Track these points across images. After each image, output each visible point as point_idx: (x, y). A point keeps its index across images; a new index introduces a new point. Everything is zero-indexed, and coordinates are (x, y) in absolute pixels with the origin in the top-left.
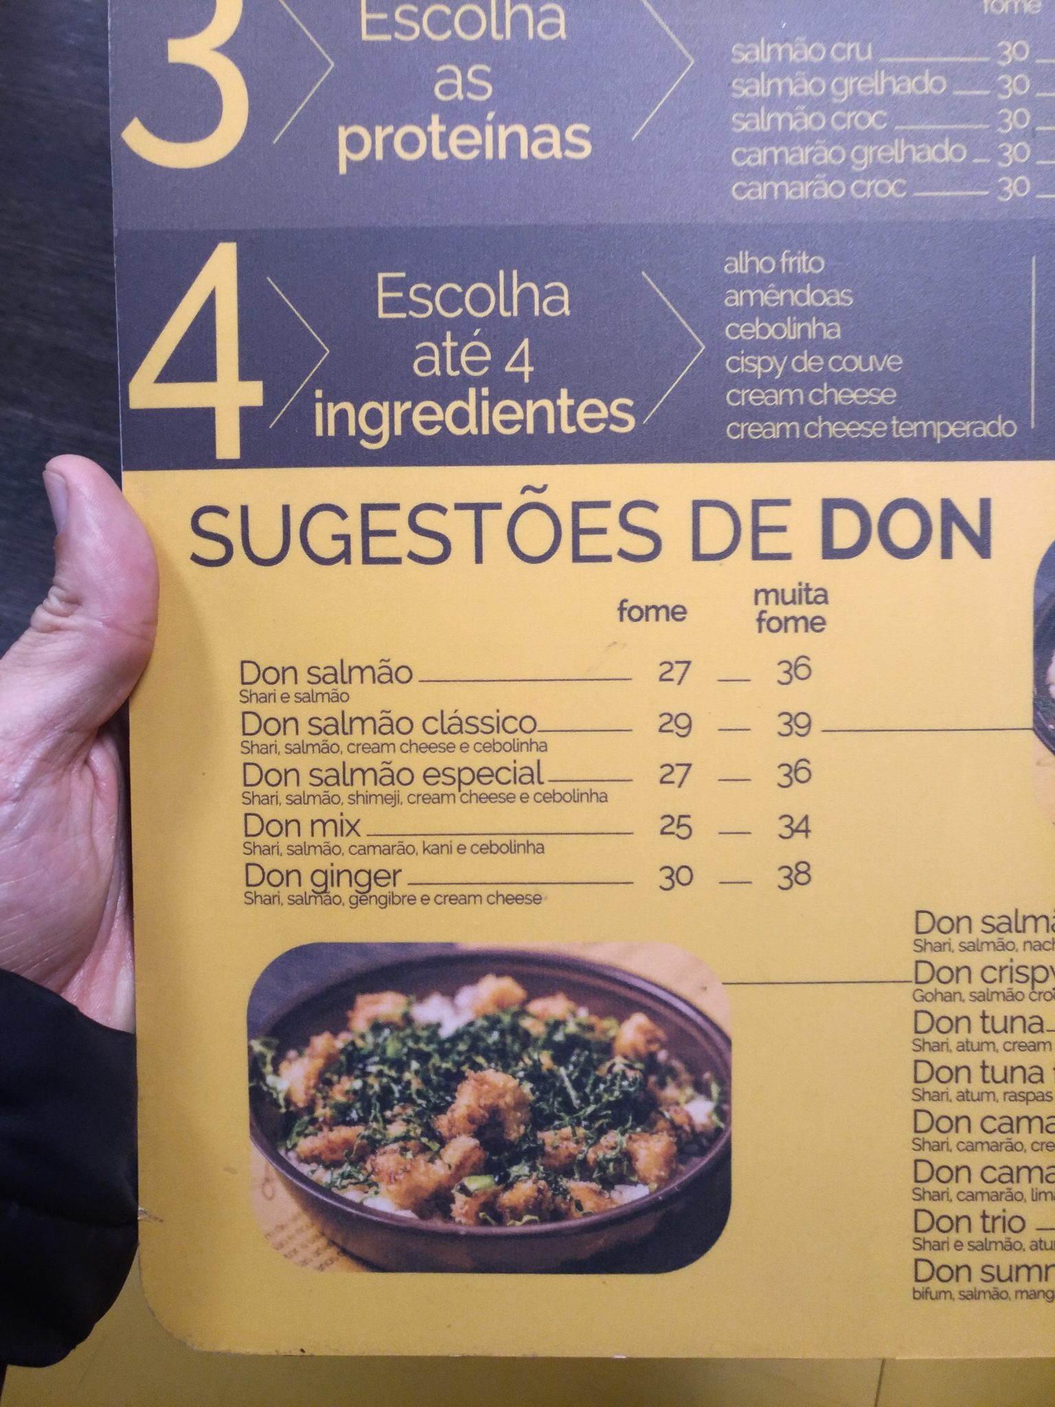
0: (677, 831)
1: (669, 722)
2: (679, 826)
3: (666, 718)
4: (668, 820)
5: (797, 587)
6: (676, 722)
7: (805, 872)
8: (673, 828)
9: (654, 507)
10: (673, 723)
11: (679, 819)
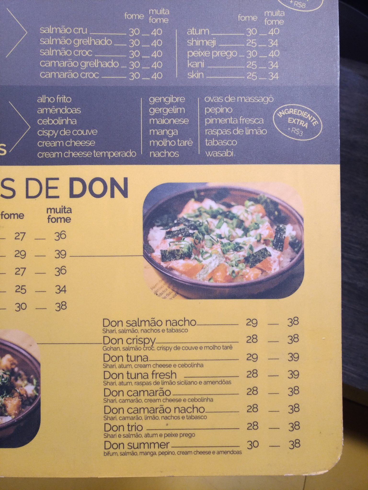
0: (21, 291)
1: (18, 254)
2: (22, 289)
3: (17, 252)
4: (18, 287)
5: (61, 208)
6: (20, 253)
7: (65, 305)
8: (20, 290)
9: (13, 180)
10: (19, 254)
11: (22, 287)
